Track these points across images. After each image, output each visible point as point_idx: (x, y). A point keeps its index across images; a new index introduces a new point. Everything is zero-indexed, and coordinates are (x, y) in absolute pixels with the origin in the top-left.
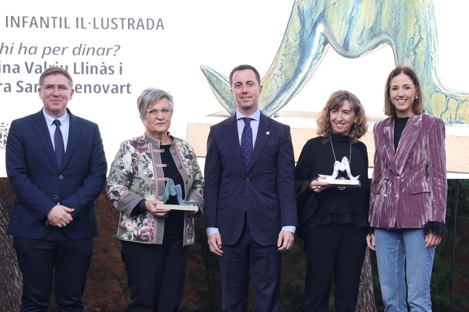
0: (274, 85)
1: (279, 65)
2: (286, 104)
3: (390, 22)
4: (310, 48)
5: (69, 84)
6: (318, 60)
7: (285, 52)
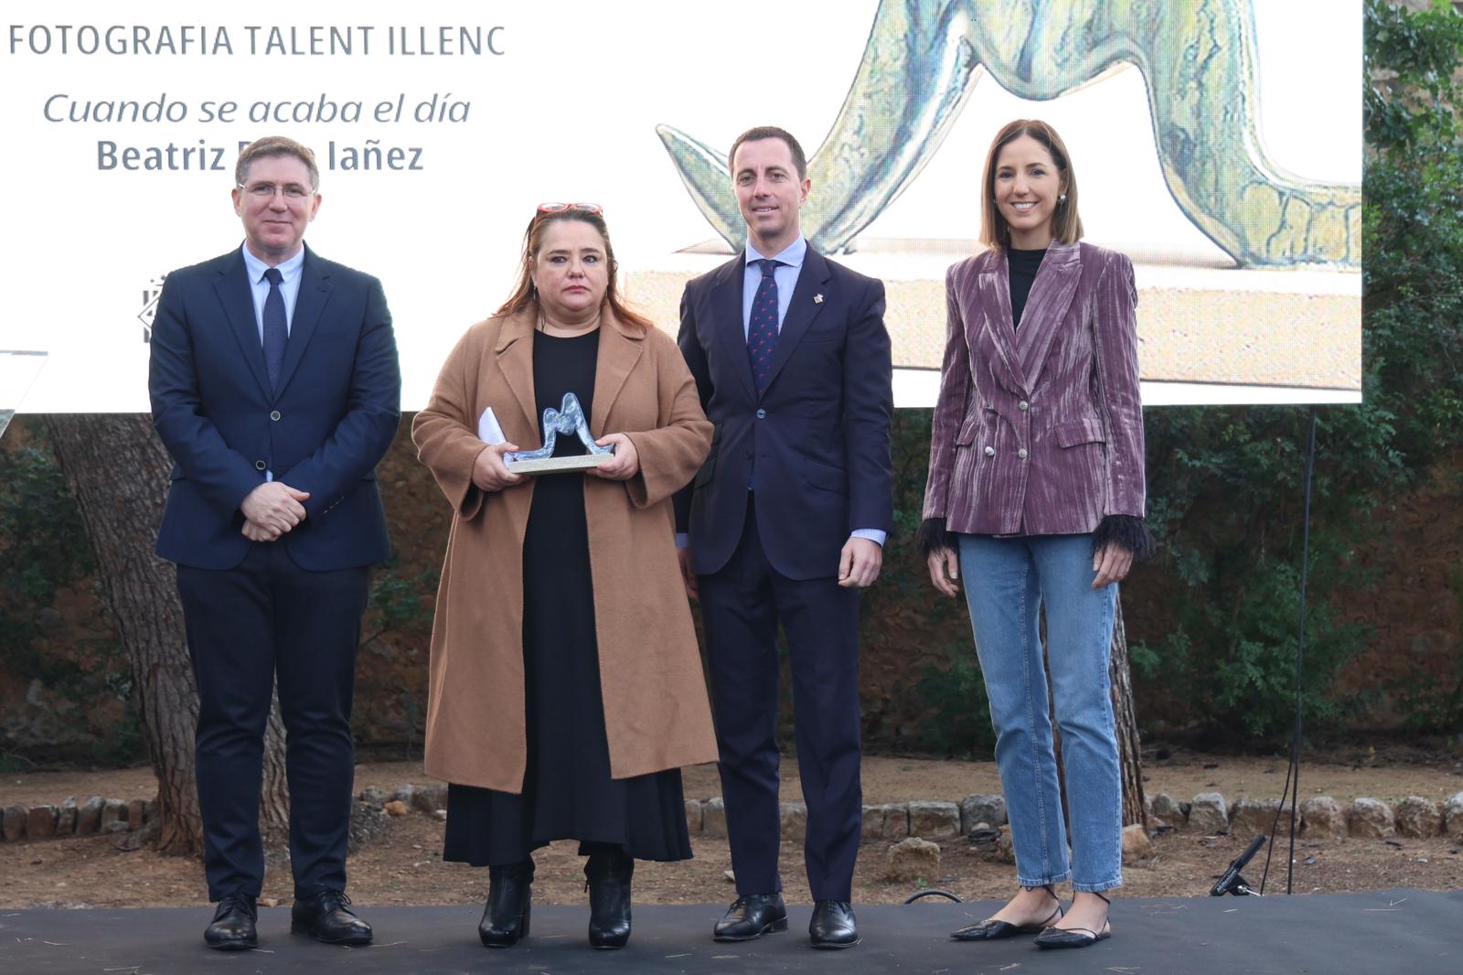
0: (843, 172)
1: (855, 121)
2: (872, 219)
3: (1135, 7)
4: (932, 76)
5: (311, 182)
6: (954, 107)
7: (869, 86)
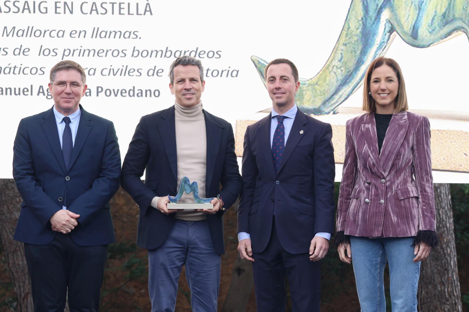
0: (333, 78)
1: (339, 56)
3: (464, 7)
4: (373, 36)
5: (82, 81)
7: (345, 41)
